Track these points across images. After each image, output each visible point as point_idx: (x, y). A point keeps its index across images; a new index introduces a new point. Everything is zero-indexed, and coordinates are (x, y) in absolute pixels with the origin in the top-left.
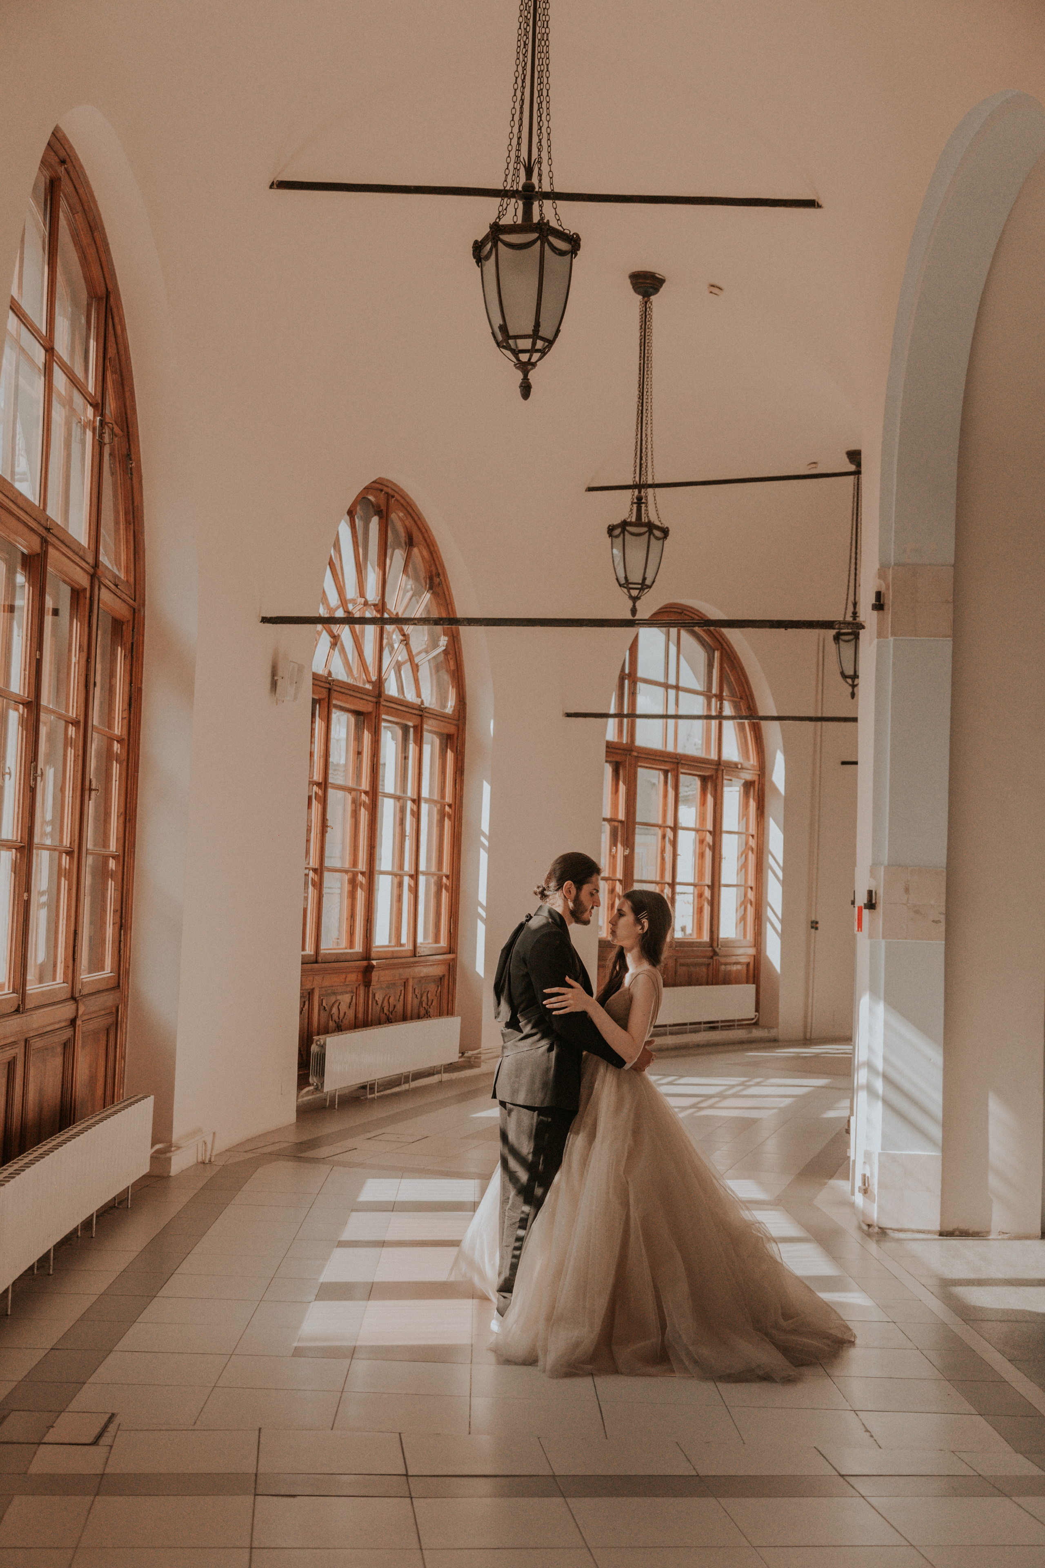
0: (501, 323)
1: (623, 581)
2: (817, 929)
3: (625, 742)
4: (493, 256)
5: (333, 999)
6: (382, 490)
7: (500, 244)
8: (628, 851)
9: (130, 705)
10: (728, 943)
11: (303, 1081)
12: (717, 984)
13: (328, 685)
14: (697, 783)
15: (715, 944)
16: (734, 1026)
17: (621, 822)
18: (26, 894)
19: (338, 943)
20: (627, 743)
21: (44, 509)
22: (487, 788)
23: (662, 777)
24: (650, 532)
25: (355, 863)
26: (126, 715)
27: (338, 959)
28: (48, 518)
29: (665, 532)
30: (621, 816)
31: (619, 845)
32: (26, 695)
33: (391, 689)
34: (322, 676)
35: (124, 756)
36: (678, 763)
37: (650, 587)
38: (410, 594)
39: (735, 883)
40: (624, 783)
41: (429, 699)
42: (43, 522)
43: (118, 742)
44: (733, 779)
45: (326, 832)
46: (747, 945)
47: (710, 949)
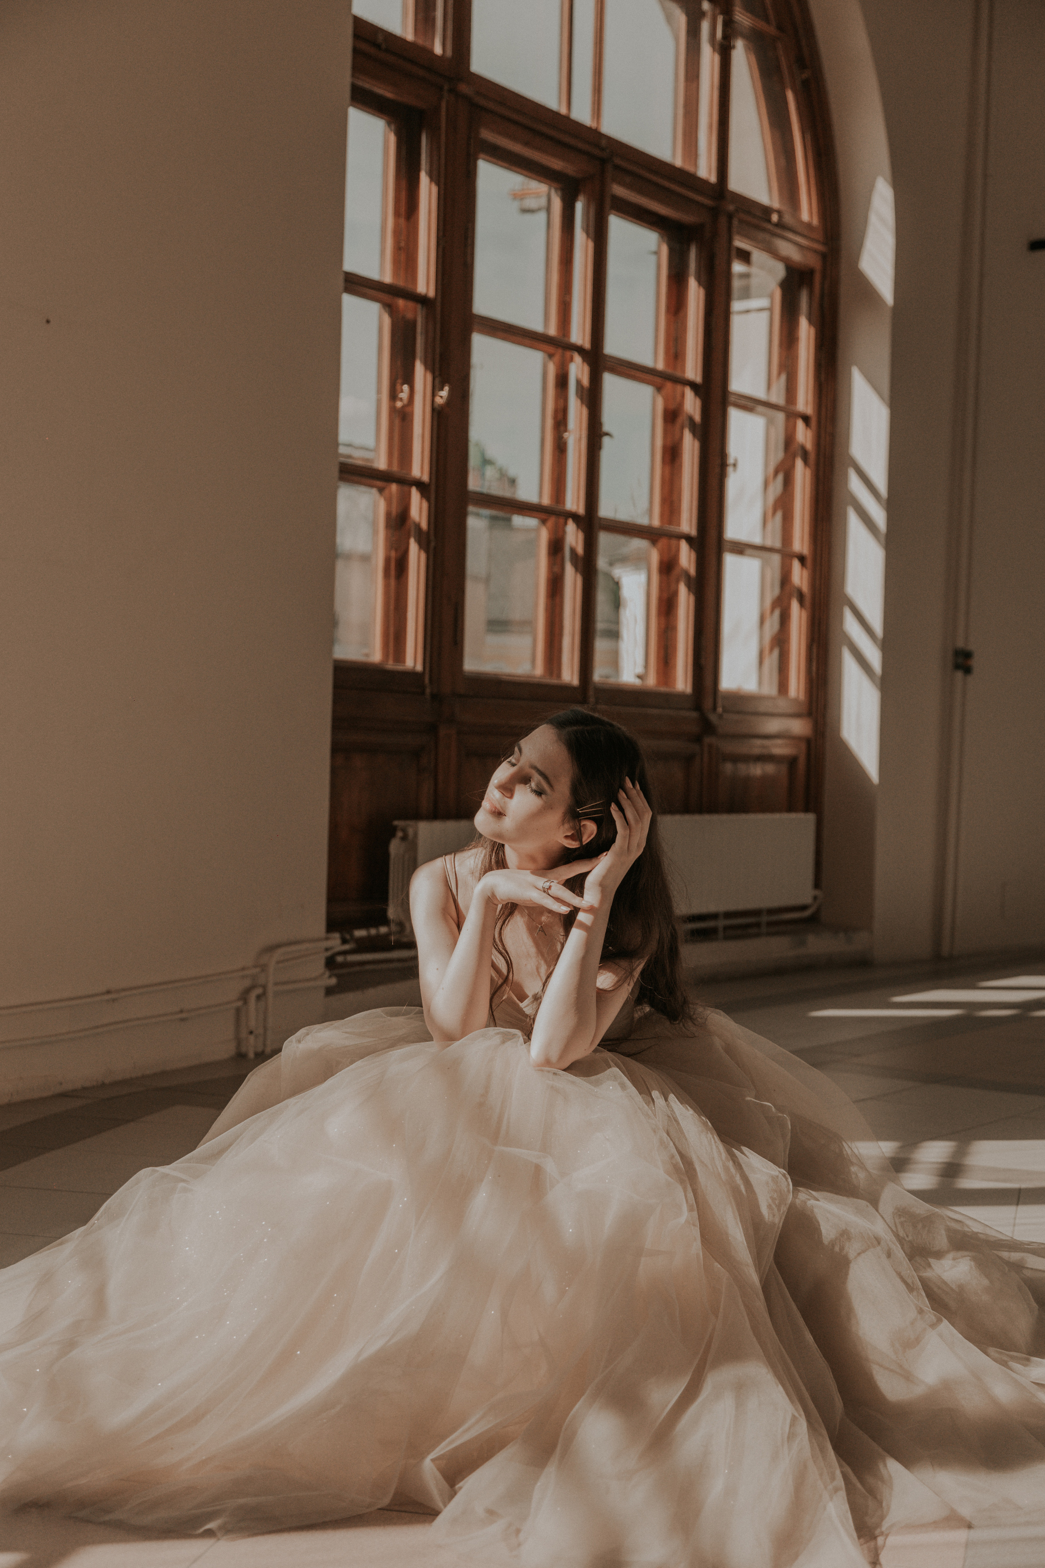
2: (967, 670)
3: (434, 47)
8: (444, 393)
10: (743, 705)
12: (712, 809)
15: (708, 703)
16: (758, 925)
17: (423, 300)
20: (443, 54)
23: (557, 204)
30: (424, 286)
31: (419, 369)
36: (603, 161)
39: (762, 543)
44: (761, 252)
46: (790, 711)
47: (694, 714)
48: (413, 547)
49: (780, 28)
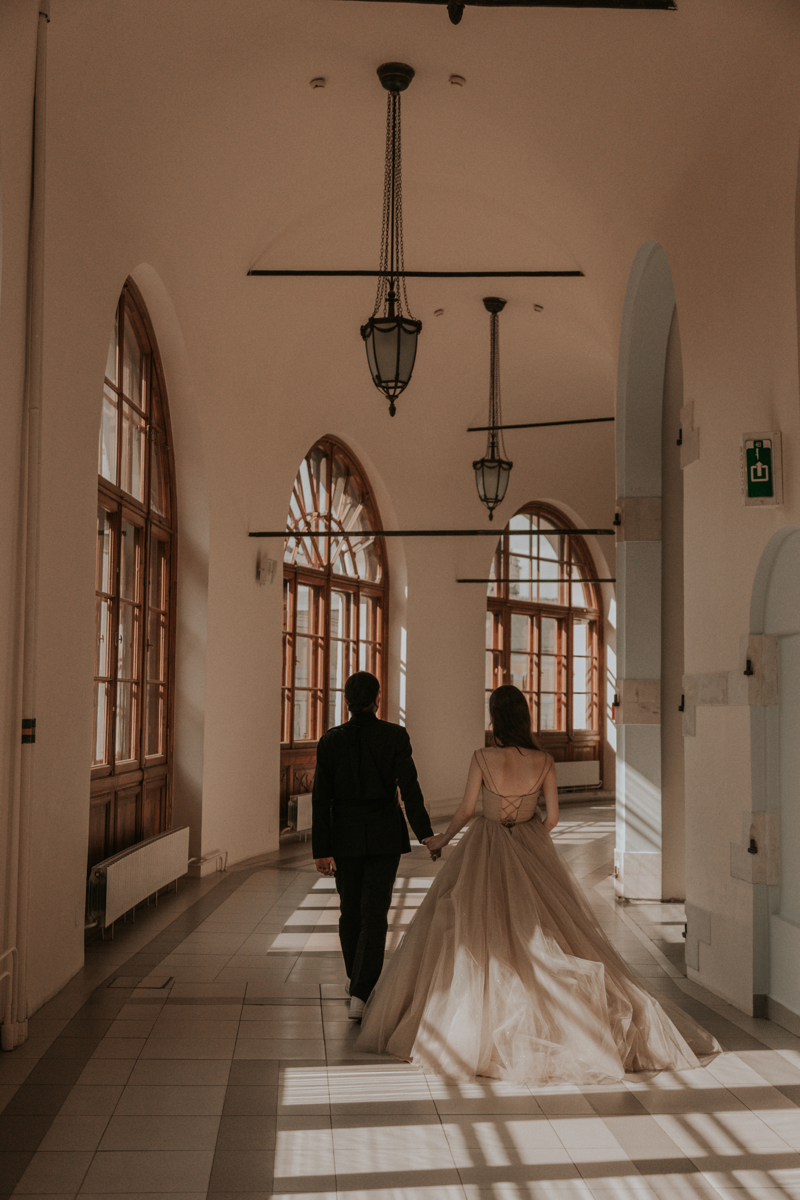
0: (377, 374)
1: (483, 498)
3: (502, 597)
4: (371, 336)
5: (303, 772)
6: (327, 442)
7: (375, 329)
8: (505, 670)
9: (170, 592)
10: (580, 733)
11: (283, 825)
12: (571, 760)
13: (294, 570)
14: (555, 623)
15: (570, 734)
16: (584, 790)
17: (500, 651)
18: (114, 708)
19: (306, 737)
20: (503, 598)
21: (120, 486)
22: (404, 633)
23: (529, 620)
24: (500, 466)
25: (315, 683)
26: (167, 598)
27: (306, 746)
28: (122, 491)
29: (510, 465)
30: (500, 647)
31: (499, 667)
32: (111, 594)
33: (338, 570)
34: (290, 565)
35: (167, 623)
37: (501, 501)
38: (349, 506)
39: (584, 691)
40: (502, 625)
41: (363, 574)
42: (119, 494)
43: (163, 615)
44: (582, 619)
45: (296, 665)
46: (595, 734)
47: (566, 737)
49: (584, 560)
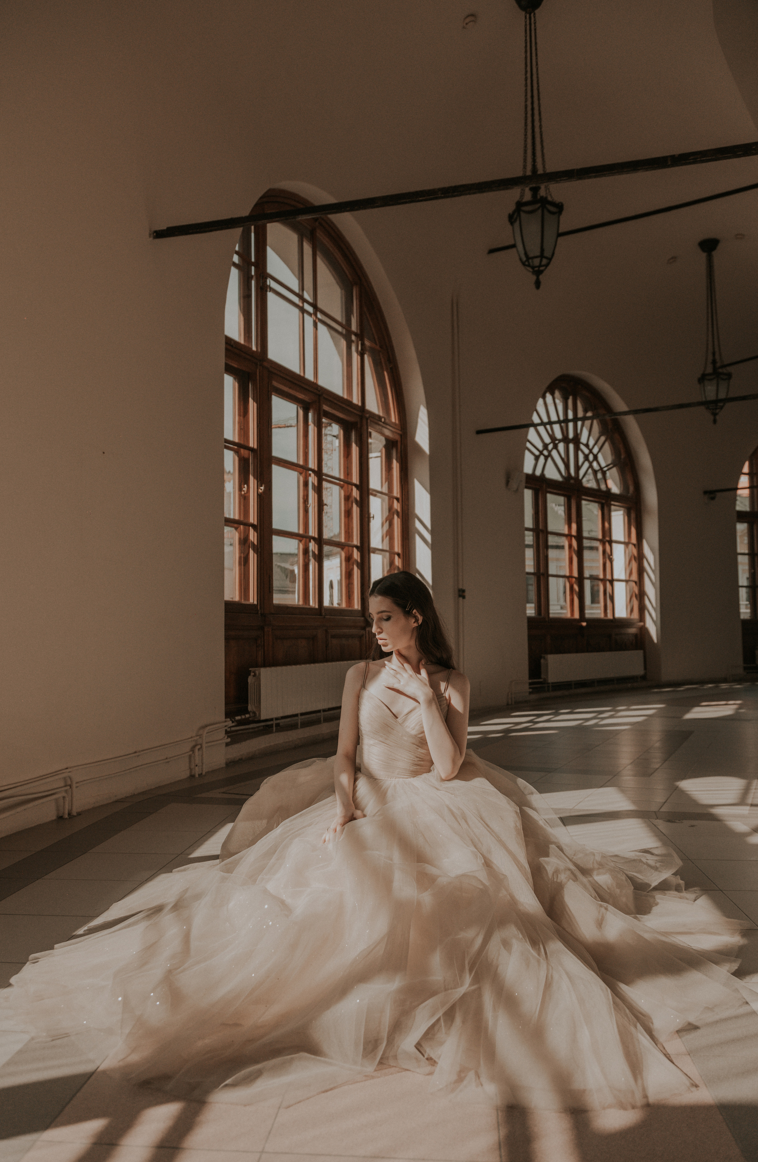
2: (464, 597)
3: (253, 347)
8: (262, 488)
17: (252, 450)
20: (256, 350)
23: (301, 413)
30: (253, 443)
36: (320, 396)
39: (382, 547)
40: (254, 407)
44: (376, 433)
48: (251, 552)
49: (381, 347)
